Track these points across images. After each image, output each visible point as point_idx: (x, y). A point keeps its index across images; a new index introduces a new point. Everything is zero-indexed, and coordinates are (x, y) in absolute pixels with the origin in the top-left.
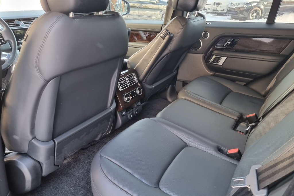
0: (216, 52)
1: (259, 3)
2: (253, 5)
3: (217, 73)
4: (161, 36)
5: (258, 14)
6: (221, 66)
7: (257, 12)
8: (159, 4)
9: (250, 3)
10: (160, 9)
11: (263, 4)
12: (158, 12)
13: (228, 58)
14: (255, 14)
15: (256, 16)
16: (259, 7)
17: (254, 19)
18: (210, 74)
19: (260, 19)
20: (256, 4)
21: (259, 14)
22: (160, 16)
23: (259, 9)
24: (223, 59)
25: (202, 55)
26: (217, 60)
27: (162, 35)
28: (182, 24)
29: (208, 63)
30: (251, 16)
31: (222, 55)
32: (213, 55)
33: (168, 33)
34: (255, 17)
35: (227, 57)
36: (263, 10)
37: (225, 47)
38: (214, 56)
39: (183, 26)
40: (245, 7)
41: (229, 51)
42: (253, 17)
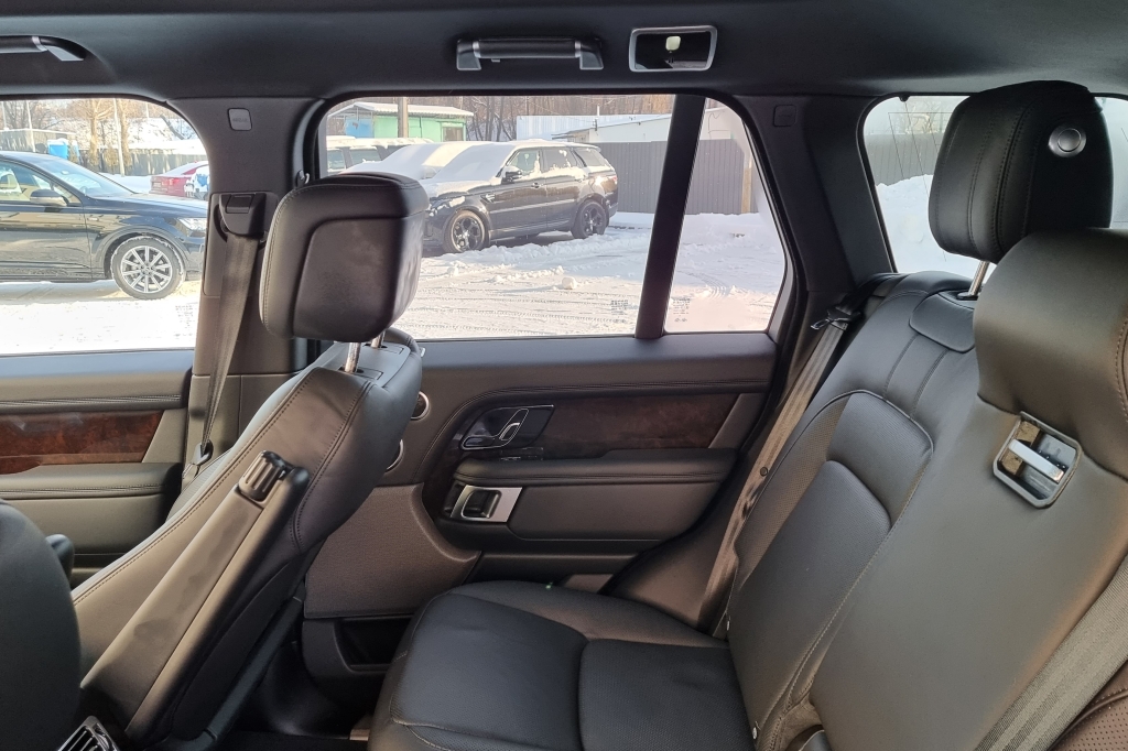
0: (468, 469)
1: (470, 198)
2: (454, 203)
3: (487, 556)
4: (238, 491)
5: (475, 231)
6: (505, 526)
7: (470, 227)
8: (84, 212)
9: (442, 197)
10: (92, 231)
11: (484, 201)
12: (83, 242)
13: (530, 489)
14: (466, 234)
15: (471, 240)
16: (475, 211)
17: (467, 249)
18: (459, 564)
19: (486, 250)
20: (462, 200)
21: (478, 232)
22: (94, 256)
23: (476, 217)
24: (509, 496)
25: (412, 488)
26: (483, 502)
27: (243, 484)
28: (343, 411)
29: (442, 521)
30: (456, 239)
31: (501, 482)
32: (456, 482)
33: (280, 472)
34: (468, 243)
35: (525, 487)
36: (489, 219)
37: (505, 442)
38: (468, 490)
39: (349, 420)
40: (430, 212)
41: (525, 459)
42: (462, 243)
